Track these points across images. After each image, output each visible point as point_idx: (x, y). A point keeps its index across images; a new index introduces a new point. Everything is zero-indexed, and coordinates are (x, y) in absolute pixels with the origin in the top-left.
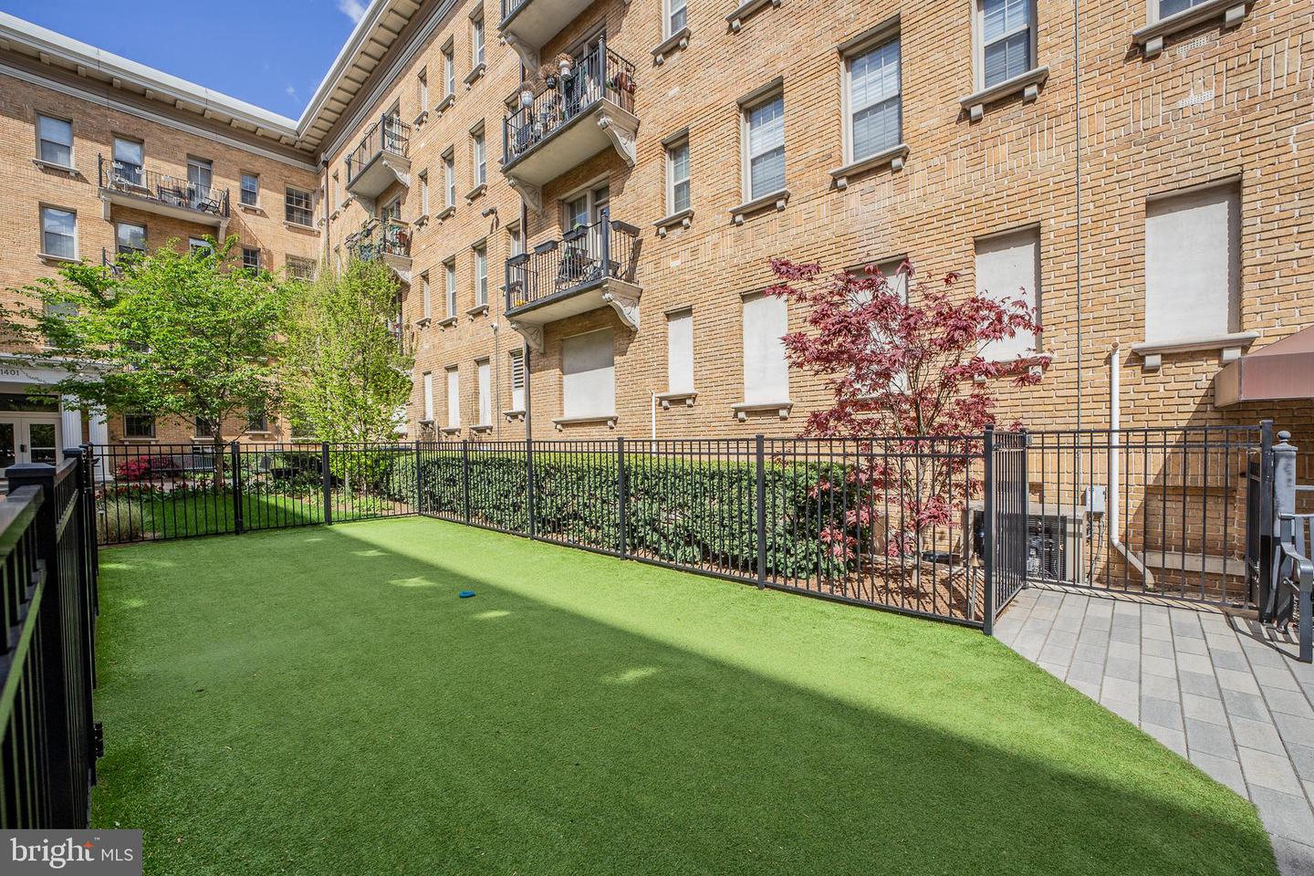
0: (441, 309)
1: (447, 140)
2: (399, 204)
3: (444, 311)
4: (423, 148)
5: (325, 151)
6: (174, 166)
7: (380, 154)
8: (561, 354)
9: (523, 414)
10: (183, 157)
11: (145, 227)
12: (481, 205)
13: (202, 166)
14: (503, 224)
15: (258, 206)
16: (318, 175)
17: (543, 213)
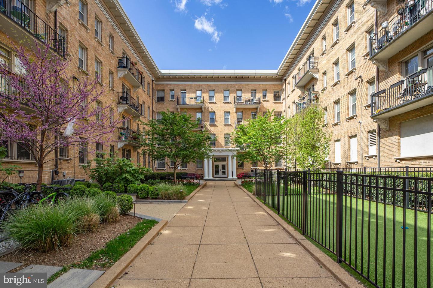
0: (333, 119)
1: (335, 57)
2: (314, 86)
3: (334, 120)
4: (324, 63)
5: (285, 76)
6: (248, 94)
7: (309, 70)
8: (399, 129)
9: (376, 156)
10: (250, 91)
11: (242, 112)
12: (353, 77)
13: (254, 92)
14: (365, 80)
15: (267, 99)
16: (282, 85)
17: (389, 71)
